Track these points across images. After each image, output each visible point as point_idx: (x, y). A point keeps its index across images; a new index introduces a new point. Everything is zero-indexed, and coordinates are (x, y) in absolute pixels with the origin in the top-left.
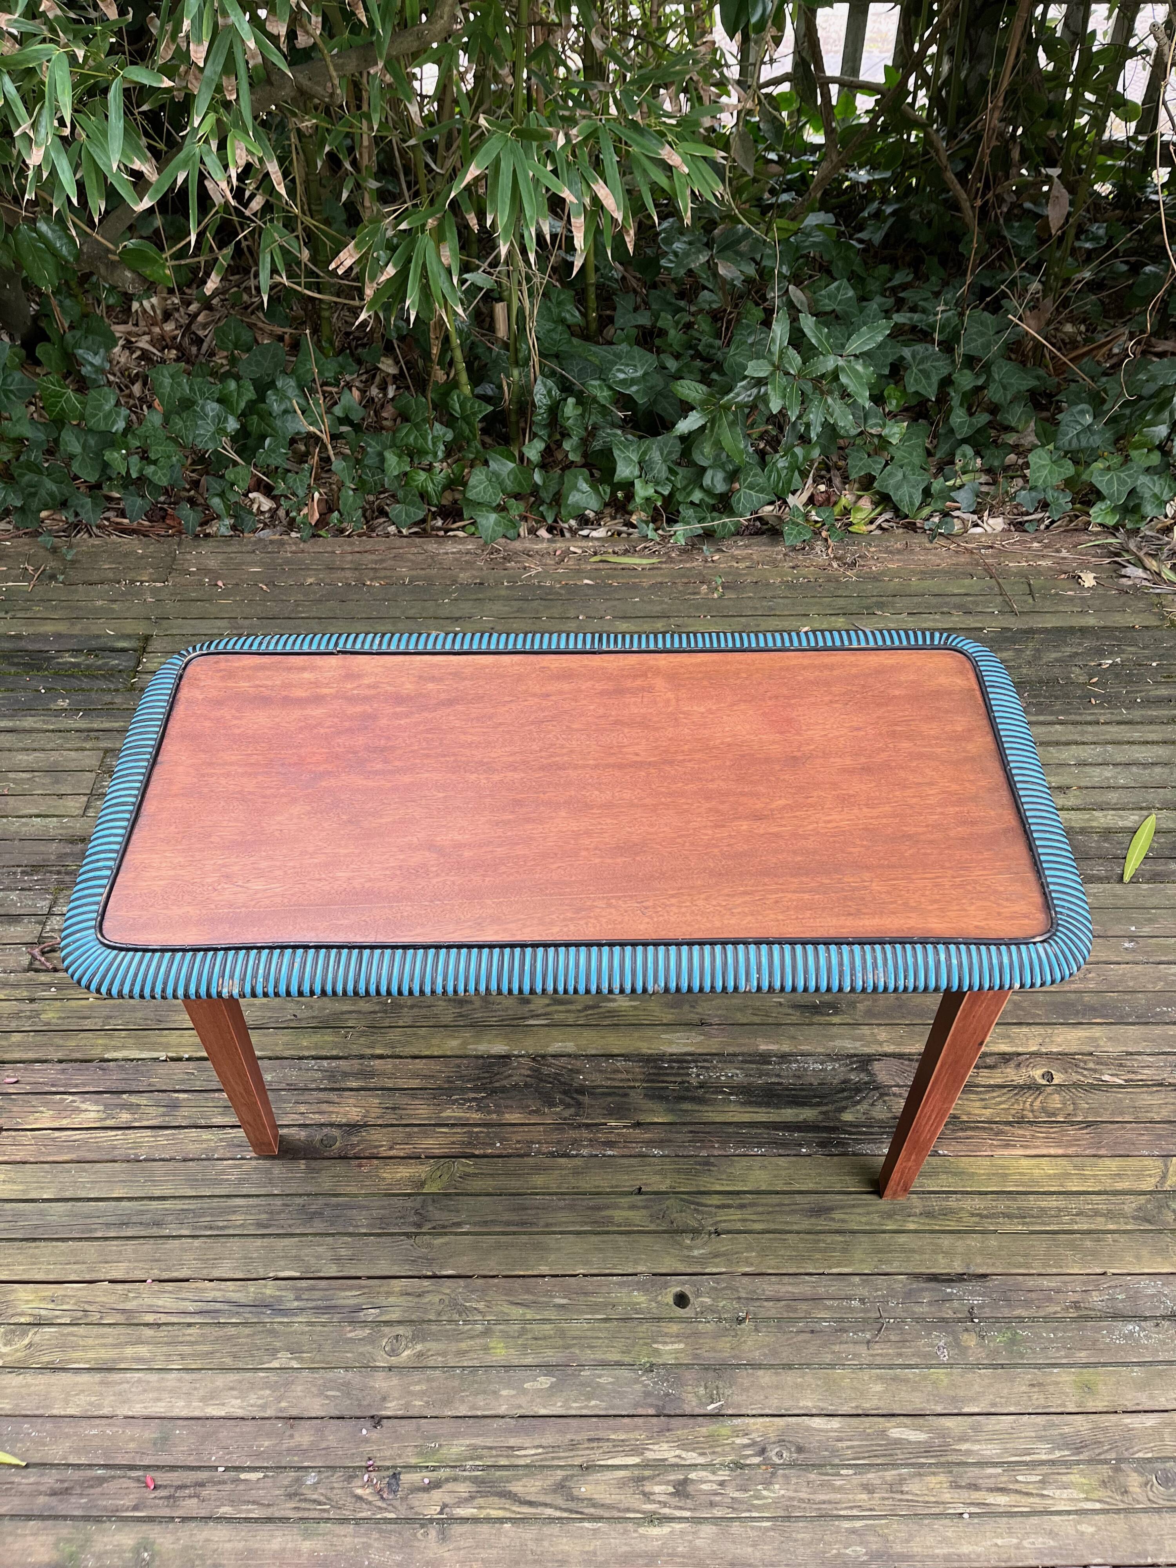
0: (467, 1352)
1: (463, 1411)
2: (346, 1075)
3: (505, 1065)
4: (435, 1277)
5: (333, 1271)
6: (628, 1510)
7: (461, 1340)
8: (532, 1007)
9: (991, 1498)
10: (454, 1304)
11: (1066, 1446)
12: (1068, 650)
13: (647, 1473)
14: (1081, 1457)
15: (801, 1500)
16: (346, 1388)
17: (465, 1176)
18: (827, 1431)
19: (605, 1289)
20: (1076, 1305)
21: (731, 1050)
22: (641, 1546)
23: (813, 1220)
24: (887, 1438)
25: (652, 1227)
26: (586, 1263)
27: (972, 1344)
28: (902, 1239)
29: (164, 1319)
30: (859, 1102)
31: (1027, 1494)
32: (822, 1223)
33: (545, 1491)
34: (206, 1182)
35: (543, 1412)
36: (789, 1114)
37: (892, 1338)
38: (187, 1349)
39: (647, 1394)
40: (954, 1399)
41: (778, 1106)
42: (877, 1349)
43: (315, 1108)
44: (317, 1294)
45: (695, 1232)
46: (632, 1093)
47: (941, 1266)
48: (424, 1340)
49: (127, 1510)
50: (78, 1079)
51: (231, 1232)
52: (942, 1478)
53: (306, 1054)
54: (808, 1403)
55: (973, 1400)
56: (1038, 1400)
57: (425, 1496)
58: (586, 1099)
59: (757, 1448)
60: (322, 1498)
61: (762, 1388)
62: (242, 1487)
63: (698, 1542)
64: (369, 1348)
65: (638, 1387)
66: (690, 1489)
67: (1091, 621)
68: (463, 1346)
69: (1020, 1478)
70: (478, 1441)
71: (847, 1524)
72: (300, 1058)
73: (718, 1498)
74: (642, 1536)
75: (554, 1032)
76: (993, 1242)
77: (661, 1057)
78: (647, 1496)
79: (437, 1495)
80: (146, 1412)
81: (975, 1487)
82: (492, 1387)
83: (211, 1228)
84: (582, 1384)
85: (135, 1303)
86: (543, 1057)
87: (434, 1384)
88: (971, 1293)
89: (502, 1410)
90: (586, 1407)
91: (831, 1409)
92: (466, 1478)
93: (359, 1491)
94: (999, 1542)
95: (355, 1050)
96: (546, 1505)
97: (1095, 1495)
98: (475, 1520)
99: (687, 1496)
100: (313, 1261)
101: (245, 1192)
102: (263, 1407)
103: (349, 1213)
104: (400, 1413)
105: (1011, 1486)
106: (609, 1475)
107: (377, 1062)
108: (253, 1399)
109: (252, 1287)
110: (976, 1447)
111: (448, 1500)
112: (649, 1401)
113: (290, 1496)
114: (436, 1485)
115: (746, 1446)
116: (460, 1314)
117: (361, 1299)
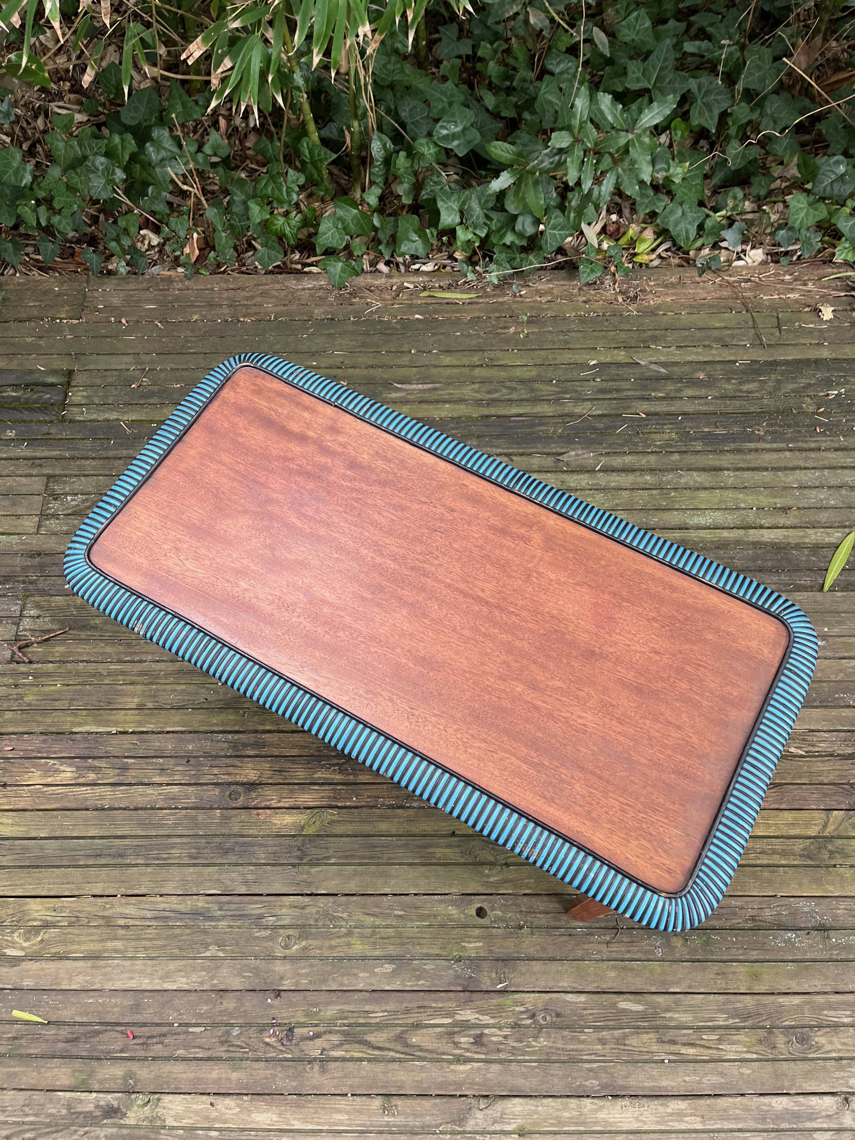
0: (336, 947)
1: (334, 987)
2: (245, 745)
4: (312, 895)
5: (243, 890)
6: (443, 1053)
7: (332, 939)
9: (684, 1050)
10: (326, 914)
11: (738, 1016)
13: (456, 1029)
14: (747, 1024)
15: (558, 1049)
16: (256, 971)
17: (332, 822)
18: (577, 1003)
19: (429, 905)
20: (753, 918)
22: (452, 1077)
24: (617, 1008)
25: (462, 860)
26: (416, 886)
27: (679, 945)
29: (131, 922)
31: (708, 1048)
33: (389, 1040)
34: (152, 825)
35: (387, 988)
37: (624, 940)
38: (148, 943)
39: (457, 977)
40: (663, 983)
42: (614, 947)
43: (224, 770)
44: (233, 906)
45: (492, 864)
48: (307, 938)
49: (116, 1052)
50: (56, 747)
51: (172, 862)
52: (651, 1035)
54: (564, 984)
55: (677, 983)
56: (721, 985)
57: (311, 1043)
59: (529, 1014)
60: (243, 1045)
62: (190, 1037)
63: (490, 1076)
64: (270, 943)
65: (451, 972)
66: (485, 1040)
68: (333, 943)
69: (704, 1037)
70: (346, 1007)
71: (587, 1066)
72: (212, 732)
73: (502, 1047)
74: (453, 1071)
78: (456, 1044)
79: (318, 1042)
80: (124, 987)
81: (674, 1042)
83: (158, 859)
84: (414, 970)
85: (111, 911)
87: (315, 969)
89: (360, 987)
90: (417, 985)
91: (580, 988)
92: (337, 1032)
93: (267, 1040)
94: (687, 1079)
96: (389, 1050)
97: (753, 1049)
98: (344, 1060)
99: (483, 1045)
100: (229, 883)
101: (179, 832)
102: (202, 983)
103: (252, 849)
104: (292, 988)
105: (698, 1042)
106: (431, 1030)
107: (267, 735)
108: (194, 978)
109: (189, 900)
110: (676, 1016)
111: (326, 1045)
112: (458, 981)
113: (222, 1043)
114: (317, 1036)
115: (522, 1012)
116: (331, 921)
117: (263, 910)
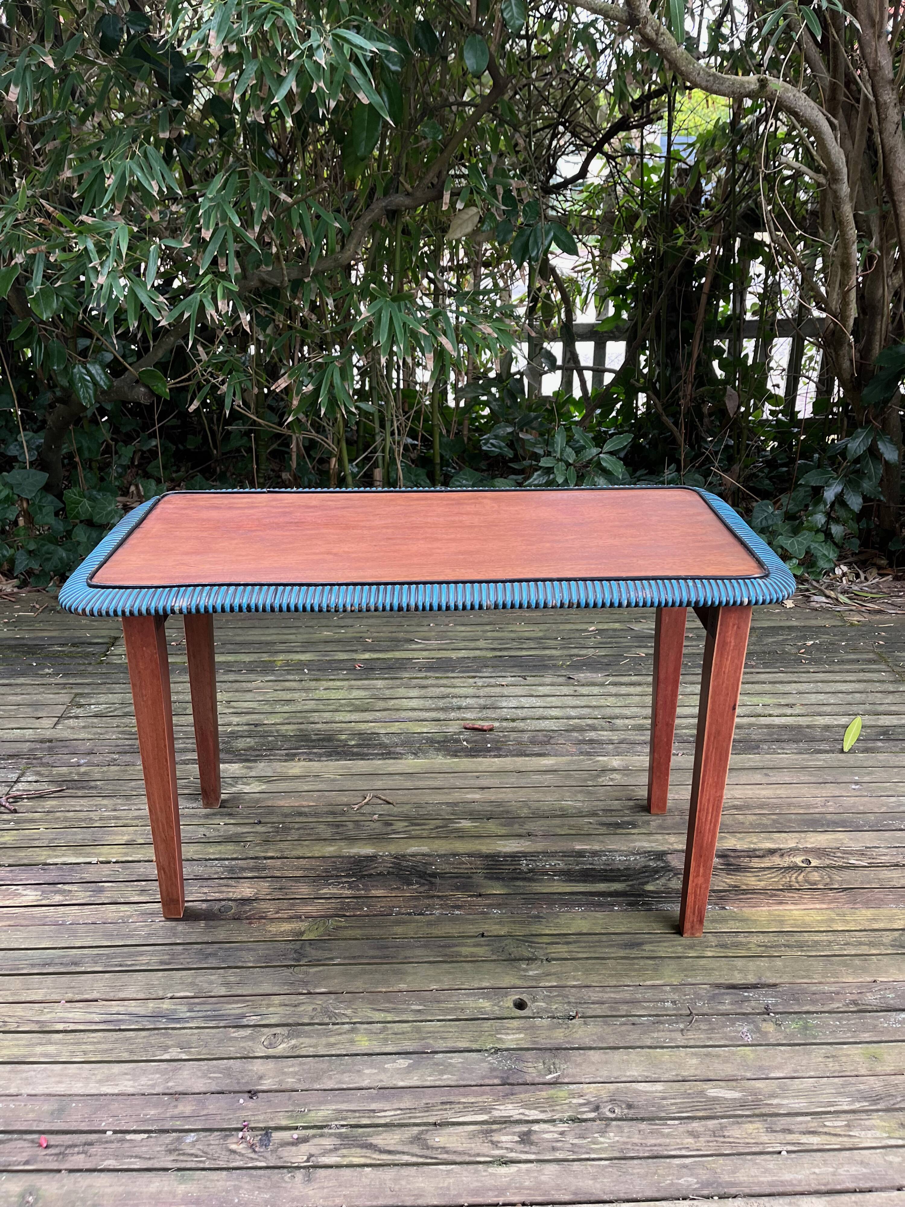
0: (335, 1044)
1: (330, 1085)
2: (243, 869)
3: (372, 861)
4: (310, 993)
5: (223, 991)
6: (478, 1155)
7: (331, 1036)
8: (394, 827)
9: (804, 1139)
10: (325, 1011)
11: (865, 1099)
12: (781, 638)
13: (494, 1127)
14: (879, 1107)
15: (636, 1144)
16: (228, 1073)
17: (337, 928)
18: (652, 1092)
19: (455, 998)
20: (855, 1003)
21: (553, 849)
22: (490, 1182)
23: (627, 951)
24: (706, 1096)
25: (494, 957)
26: (440, 981)
27: (771, 1030)
28: (703, 962)
29: (72, 1027)
30: (657, 879)
31: (835, 1135)
32: (635, 953)
33: (403, 1142)
34: (119, 936)
35: (401, 1084)
36: (602, 887)
37: (702, 1027)
38: (90, 1047)
39: (493, 1070)
40: (761, 1068)
41: (592, 882)
42: (690, 1035)
43: (216, 890)
44: (208, 1007)
45: (530, 960)
46: (474, 876)
47: (738, 979)
48: (298, 1036)
49: (18, 1165)
50: (24, 876)
51: (138, 968)
52: (758, 1125)
53: (212, 857)
54: (634, 1072)
55: (778, 1068)
56: (832, 1066)
57: (294, 1148)
58: (438, 881)
59: (591, 1106)
60: (200, 1153)
61: (593, 1063)
62: (127, 1145)
63: (543, 1178)
64: (250, 1044)
65: (485, 1065)
66: (534, 1137)
67: (794, 623)
68: (332, 1040)
69: (827, 1123)
70: (344, 1107)
71: (677, 1161)
72: (206, 860)
73: (559, 1145)
74: (491, 1174)
75: (411, 841)
76: (779, 963)
77: (498, 855)
78: (495, 1144)
79: (304, 1148)
80: (47, 1091)
81: (790, 1131)
82: (357, 1068)
83: (121, 966)
84: (437, 1064)
85: (49, 1016)
86: (403, 856)
87: (305, 1067)
88: (765, 995)
89: (365, 1083)
90: (440, 1080)
91: (654, 1077)
92: (331, 1135)
93: (233, 1147)
94: (817, 1171)
95: (251, 854)
96: (403, 1153)
97: (897, 1134)
98: (338, 1166)
99: (531, 1143)
100: (205, 985)
101: (152, 942)
102: (153, 1086)
103: (239, 953)
104: (274, 1088)
105: (821, 1130)
106: (460, 1129)
107: (269, 861)
108: (144, 1080)
109: (151, 1004)
110: (785, 1102)
111: (313, 1150)
112: (495, 1074)
113: (170, 1152)
114: (305, 1140)
115: (581, 1105)
116: (330, 1018)
117: (245, 1010)
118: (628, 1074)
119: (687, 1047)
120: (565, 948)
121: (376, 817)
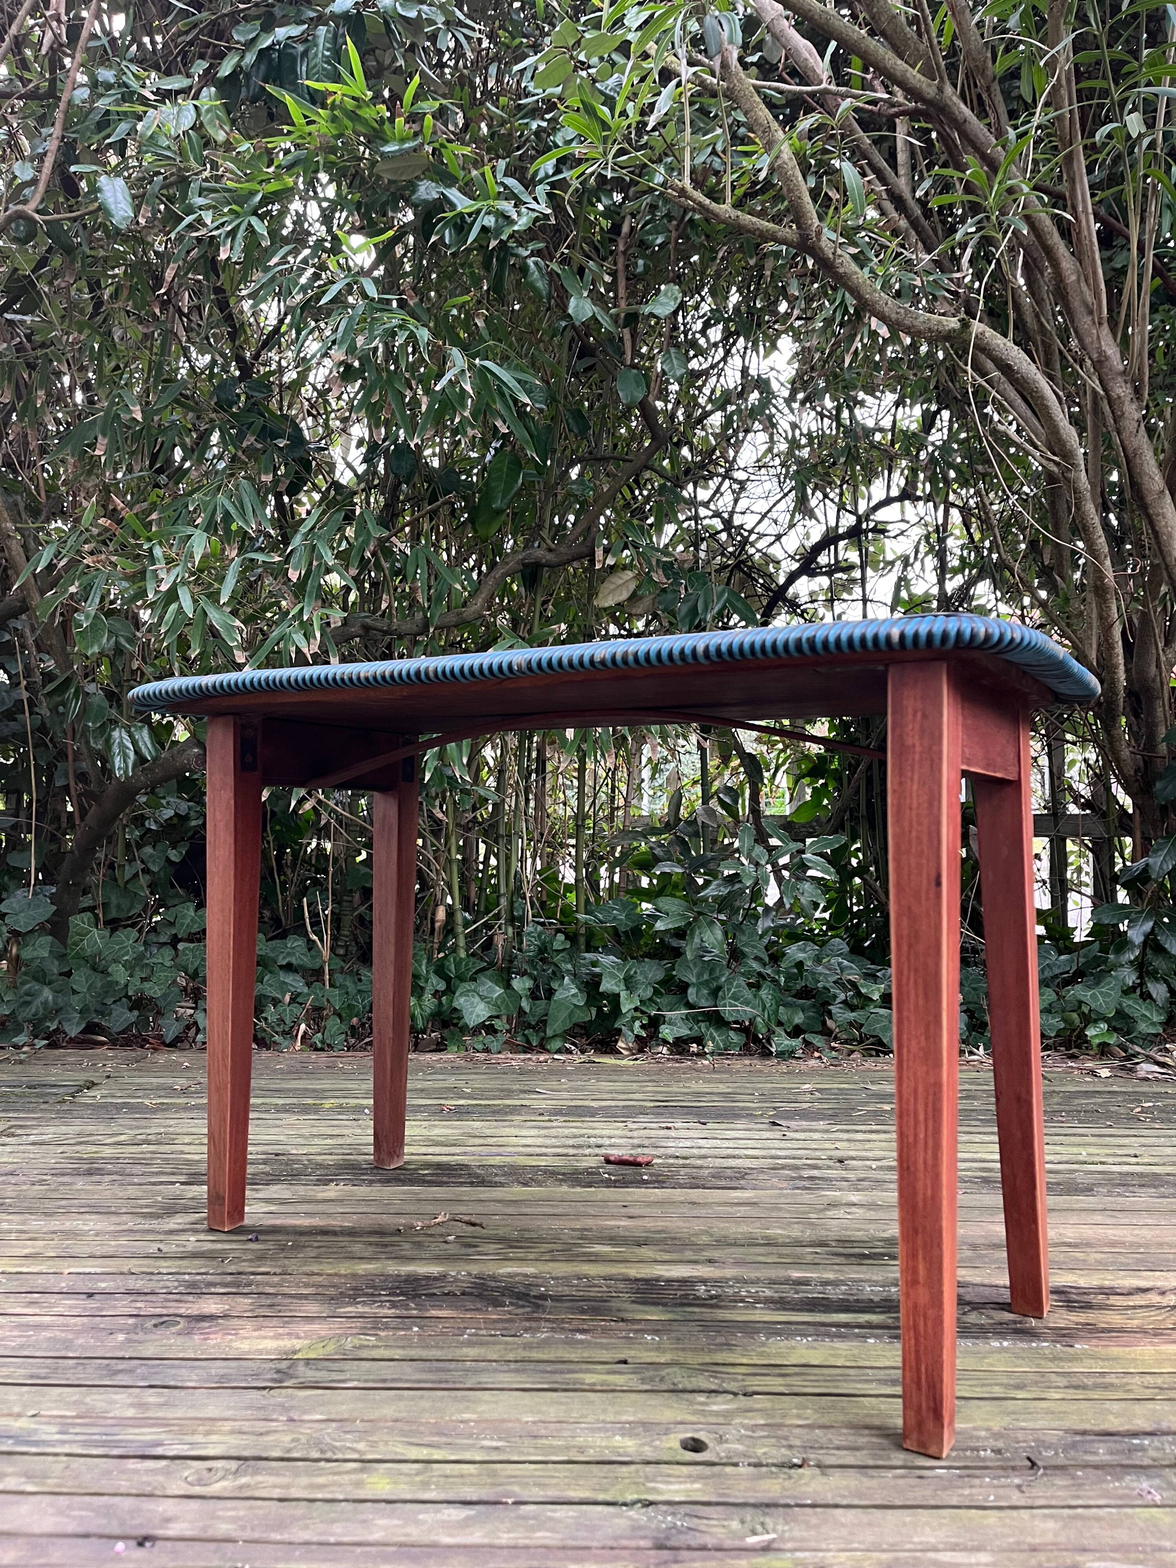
0: (324, 1486)
1: (303, 1537)
2: (212, 1284)
3: (436, 1280)
5: (130, 1413)
7: (319, 1476)
8: (479, 1249)
10: (316, 1443)
12: (1100, 1100)
16: (106, 1512)
21: (753, 1276)
25: (644, 1388)
26: (541, 1412)
28: (1044, 1405)
35: (448, 1541)
36: (843, 1317)
37: (1058, 1483)
39: (637, 1528)
41: (825, 1312)
42: (1035, 1492)
43: (158, 1305)
44: (96, 1430)
45: (713, 1392)
46: (614, 1300)
47: (1115, 1424)
48: (255, 1474)
54: (929, 1538)
58: (549, 1303)
61: (844, 1525)
64: (160, 1478)
65: (621, 1522)
72: (153, 1274)
75: (507, 1263)
77: (656, 1279)
82: (361, 1518)
84: (523, 1519)
86: (492, 1276)
87: (259, 1512)
89: (374, 1537)
90: (528, 1538)
95: (232, 1269)
100: (101, 1405)
101: (24, 1353)
103: (174, 1371)
104: (190, 1536)
107: (260, 1277)
112: (640, 1533)
116: (323, 1451)
117: (163, 1436)
118: (916, 1539)
119: (1032, 1508)
120: (780, 1381)
121: (451, 1238)
